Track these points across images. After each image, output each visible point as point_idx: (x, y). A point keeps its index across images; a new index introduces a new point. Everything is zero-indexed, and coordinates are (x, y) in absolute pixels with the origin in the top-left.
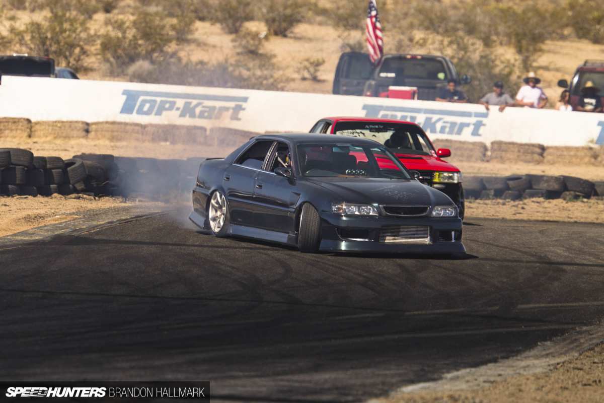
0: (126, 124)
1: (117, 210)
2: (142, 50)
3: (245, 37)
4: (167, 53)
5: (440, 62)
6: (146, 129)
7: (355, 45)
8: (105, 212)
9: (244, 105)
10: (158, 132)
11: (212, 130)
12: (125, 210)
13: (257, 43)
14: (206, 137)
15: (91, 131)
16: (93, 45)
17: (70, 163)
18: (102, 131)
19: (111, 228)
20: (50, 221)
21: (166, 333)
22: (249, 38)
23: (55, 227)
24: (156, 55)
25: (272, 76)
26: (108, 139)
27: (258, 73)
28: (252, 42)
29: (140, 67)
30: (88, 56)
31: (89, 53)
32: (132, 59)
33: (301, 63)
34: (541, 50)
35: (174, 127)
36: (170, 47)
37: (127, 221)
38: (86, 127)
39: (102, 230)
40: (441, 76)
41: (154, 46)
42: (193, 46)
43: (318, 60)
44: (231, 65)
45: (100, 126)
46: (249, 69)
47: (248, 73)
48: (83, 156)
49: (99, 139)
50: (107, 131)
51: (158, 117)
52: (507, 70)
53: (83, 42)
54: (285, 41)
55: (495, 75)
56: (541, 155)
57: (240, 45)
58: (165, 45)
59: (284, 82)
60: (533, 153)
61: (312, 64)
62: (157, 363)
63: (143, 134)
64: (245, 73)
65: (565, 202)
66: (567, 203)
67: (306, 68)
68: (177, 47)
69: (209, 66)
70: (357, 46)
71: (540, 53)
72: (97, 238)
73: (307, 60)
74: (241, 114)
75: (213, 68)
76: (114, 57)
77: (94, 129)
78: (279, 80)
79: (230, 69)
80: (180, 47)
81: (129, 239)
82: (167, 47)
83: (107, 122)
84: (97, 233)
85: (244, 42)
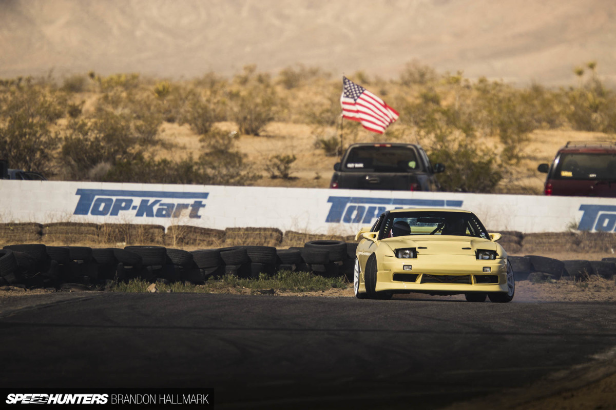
0: (81, 225)
2: (104, 153)
3: (214, 136)
4: (131, 154)
5: (411, 150)
6: (102, 229)
7: (329, 141)
9: (204, 201)
10: (114, 232)
11: (170, 229)
13: (226, 142)
14: (164, 235)
15: (45, 234)
16: (54, 149)
18: (56, 233)
19: (28, 312)
22: (218, 138)
24: (119, 156)
25: (238, 174)
26: (63, 241)
27: (224, 171)
28: (221, 141)
29: (102, 169)
30: (49, 160)
31: (50, 157)
32: (94, 161)
33: (270, 161)
34: (528, 140)
35: (130, 226)
36: (133, 148)
38: (39, 229)
40: (412, 164)
41: (116, 148)
42: (158, 147)
43: (288, 157)
44: (196, 163)
45: (54, 228)
46: (214, 168)
47: (213, 171)
49: (53, 241)
50: (62, 233)
51: (114, 217)
52: (487, 158)
53: (43, 145)
54: (257, 139)
55: (474, 164)
56: (519, 243)
57: (209, 145)
58: (128, 146)
59: (251, 180)
60: (510, 241)
61: (282, 161)
63: (98, 235)
64: (210, 171)
65: (531, 283)
66: (533, 284)
67: (275, 165)
68: (141, 148)
69: (172, 165)
70: (332, 142)
71: (526, 143)
73: (277, 157)
74: (201, 212)
75: (176, 167)
76: (75, 161)
77: (47, 232)
78: (245, 178)
79: (195, 168)
80: (144, 147)
81: (44, 322)
82: (130, 148)
83: (61, 224)
84: (13, 318)
85: (213, 142)
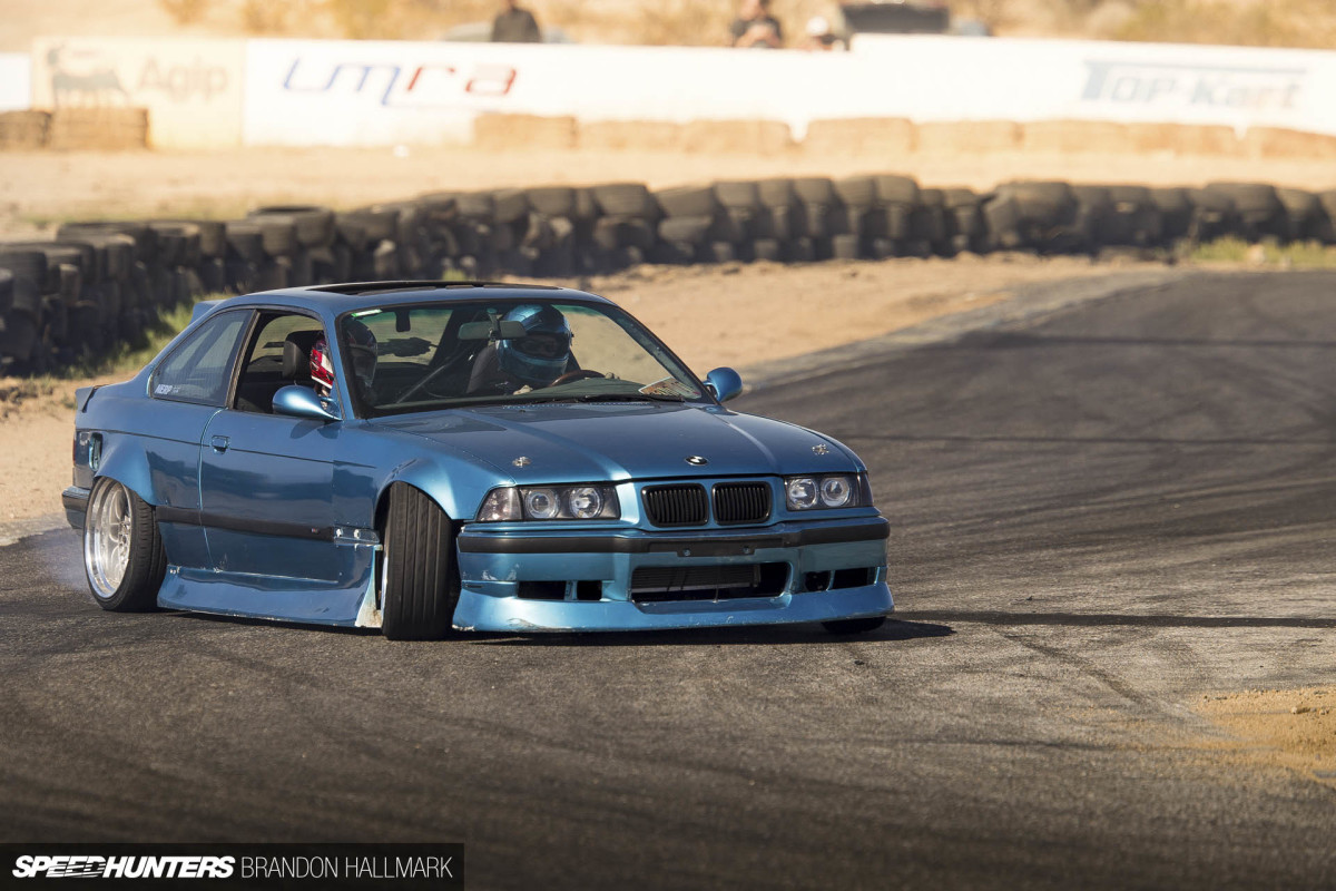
1: (1079, 283)
6: (1127, 132)
8: (1059, 286)
12: (1096, 281)
15: (1026, 138)
17: (988, 198)
19: (1070, 315)
20: (956, 307)
21: (1177, 506)
23: (967, 317)
37: (1098, 302)
39: (1053, 321)
48: (1014, 185)
49: (1041, 150)
51: (1147, 107)
62: (1162, 563)
72: (1046, 333)
77: (1031, 135)
81: (1104, 333)
84: (1046, 325)
